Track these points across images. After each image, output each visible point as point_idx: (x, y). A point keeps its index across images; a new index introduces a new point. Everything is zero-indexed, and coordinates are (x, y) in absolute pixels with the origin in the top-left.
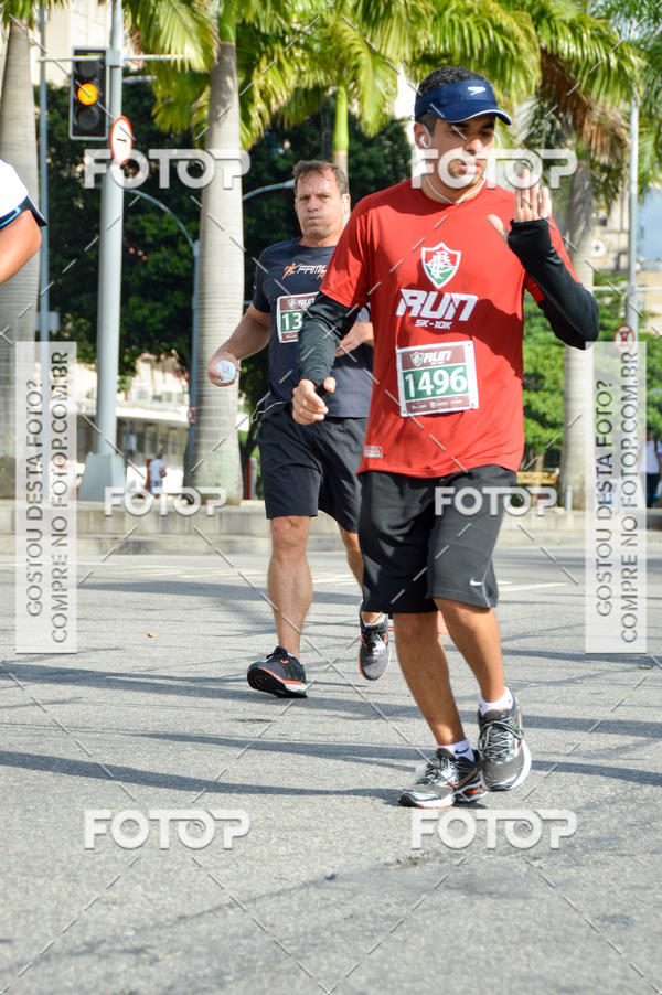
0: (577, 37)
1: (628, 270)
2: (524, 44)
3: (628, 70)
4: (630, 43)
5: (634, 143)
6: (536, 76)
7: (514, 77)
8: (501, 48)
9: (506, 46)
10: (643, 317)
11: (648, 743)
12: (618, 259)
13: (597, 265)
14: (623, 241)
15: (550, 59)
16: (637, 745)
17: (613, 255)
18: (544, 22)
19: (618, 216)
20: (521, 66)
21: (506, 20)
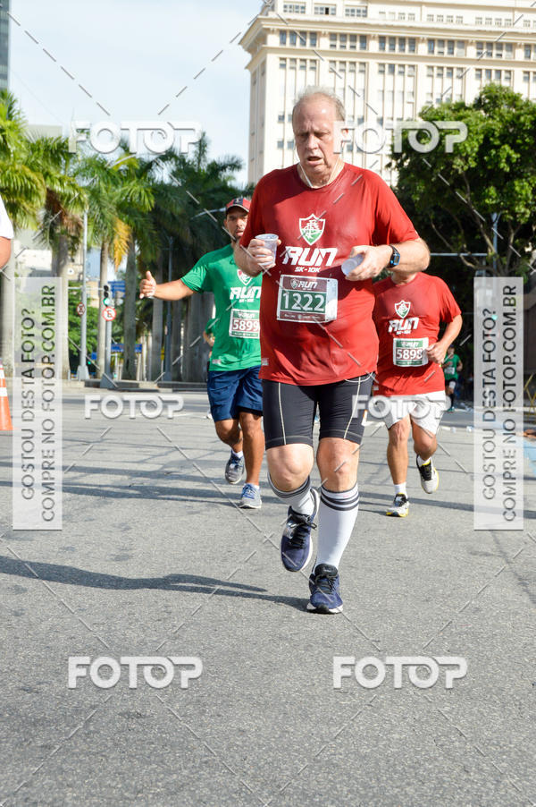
0: (62, 184)
1: (83, 281)
2: (39, 186)
3: (82, 199)
4: (83, 188)
5: (85, 227)
6: (44, 200)
7: (35, 199)
8: (29, 187)
9: (32, 187)
10: (89, 299)
11: (85, 476)
12: (79, 276)
13: (71, 278)
14: (80, 269)
15: (51, 193)
16: (82, 476)
17: (77, 275)
18: (48, 178)
19: (78, 258)
20: (37, 194)
21: (32, 175)
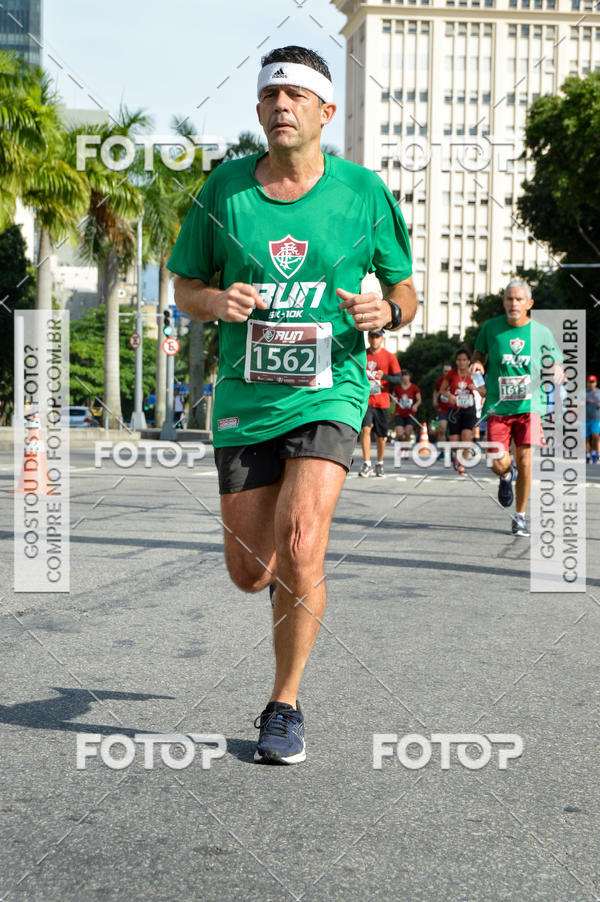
0: (110, 183)
1: (137, 305)
2: (82, 187)
3: (136, 201)
4: (137, 188)
6: (88, 204)
7: (77, 203)
8: (70, 188)
9: (72, 188)
10: (145, 329)
12: (132, 299)
13: (122, 302)
14: (134, 290)
15: (96, 195)
16: (140, 551)
17: (130, 297)
18: (92, 176)
19: (131, 277)
20: (81, 198)
